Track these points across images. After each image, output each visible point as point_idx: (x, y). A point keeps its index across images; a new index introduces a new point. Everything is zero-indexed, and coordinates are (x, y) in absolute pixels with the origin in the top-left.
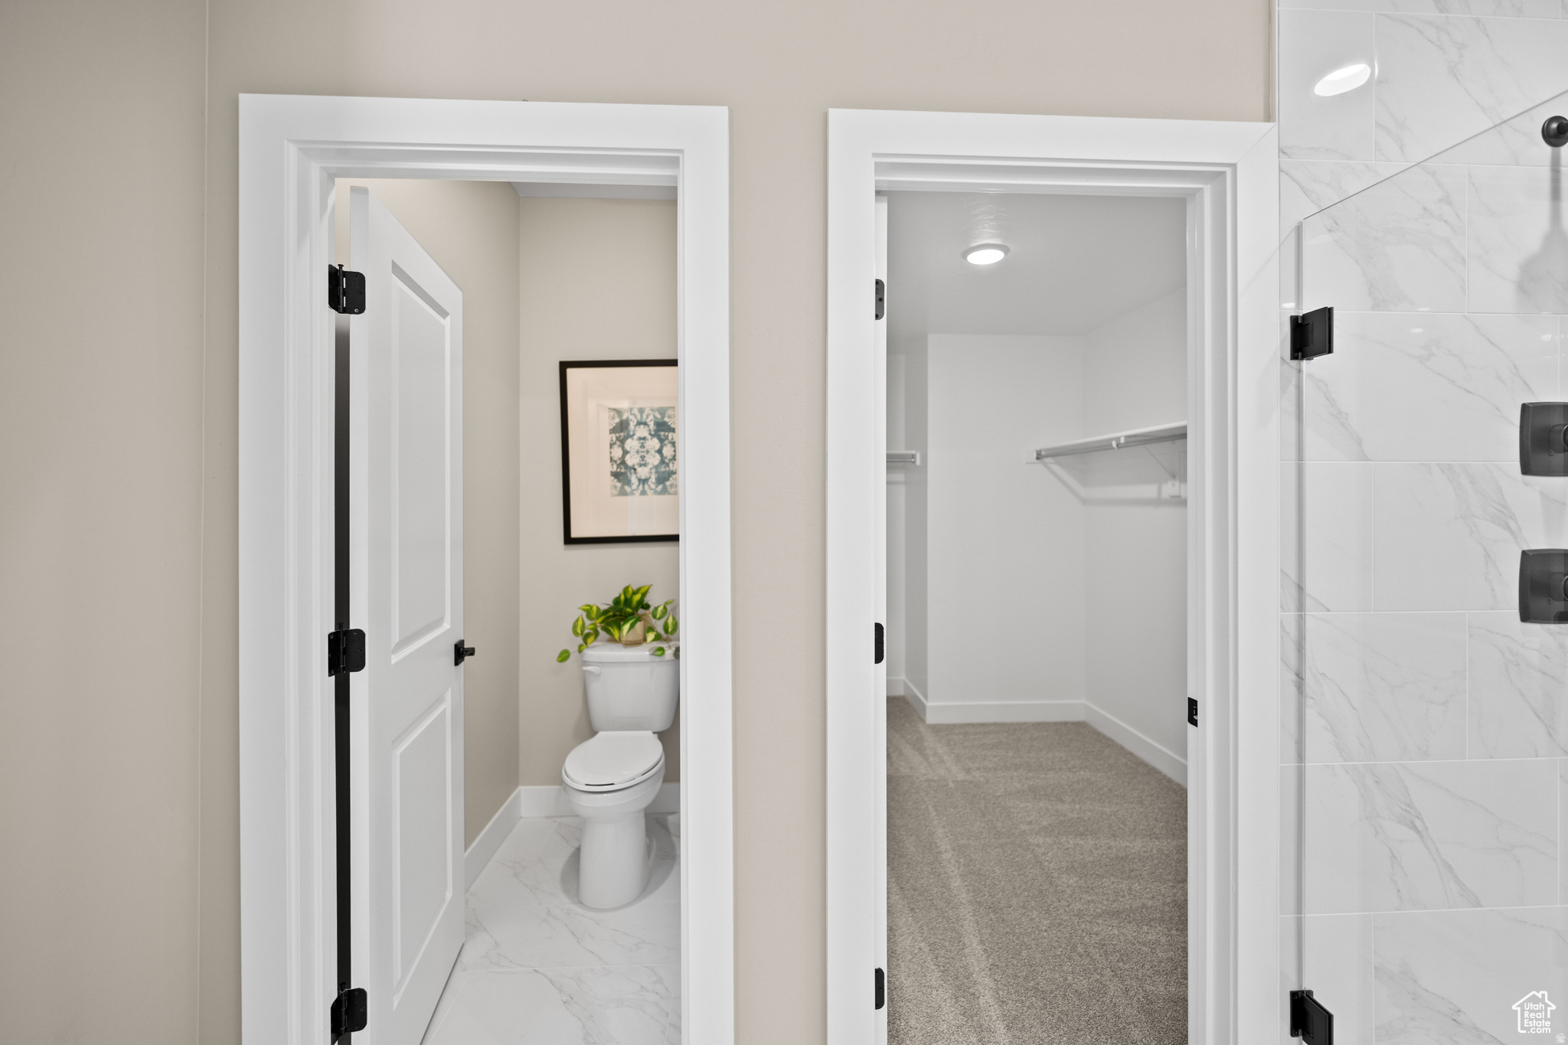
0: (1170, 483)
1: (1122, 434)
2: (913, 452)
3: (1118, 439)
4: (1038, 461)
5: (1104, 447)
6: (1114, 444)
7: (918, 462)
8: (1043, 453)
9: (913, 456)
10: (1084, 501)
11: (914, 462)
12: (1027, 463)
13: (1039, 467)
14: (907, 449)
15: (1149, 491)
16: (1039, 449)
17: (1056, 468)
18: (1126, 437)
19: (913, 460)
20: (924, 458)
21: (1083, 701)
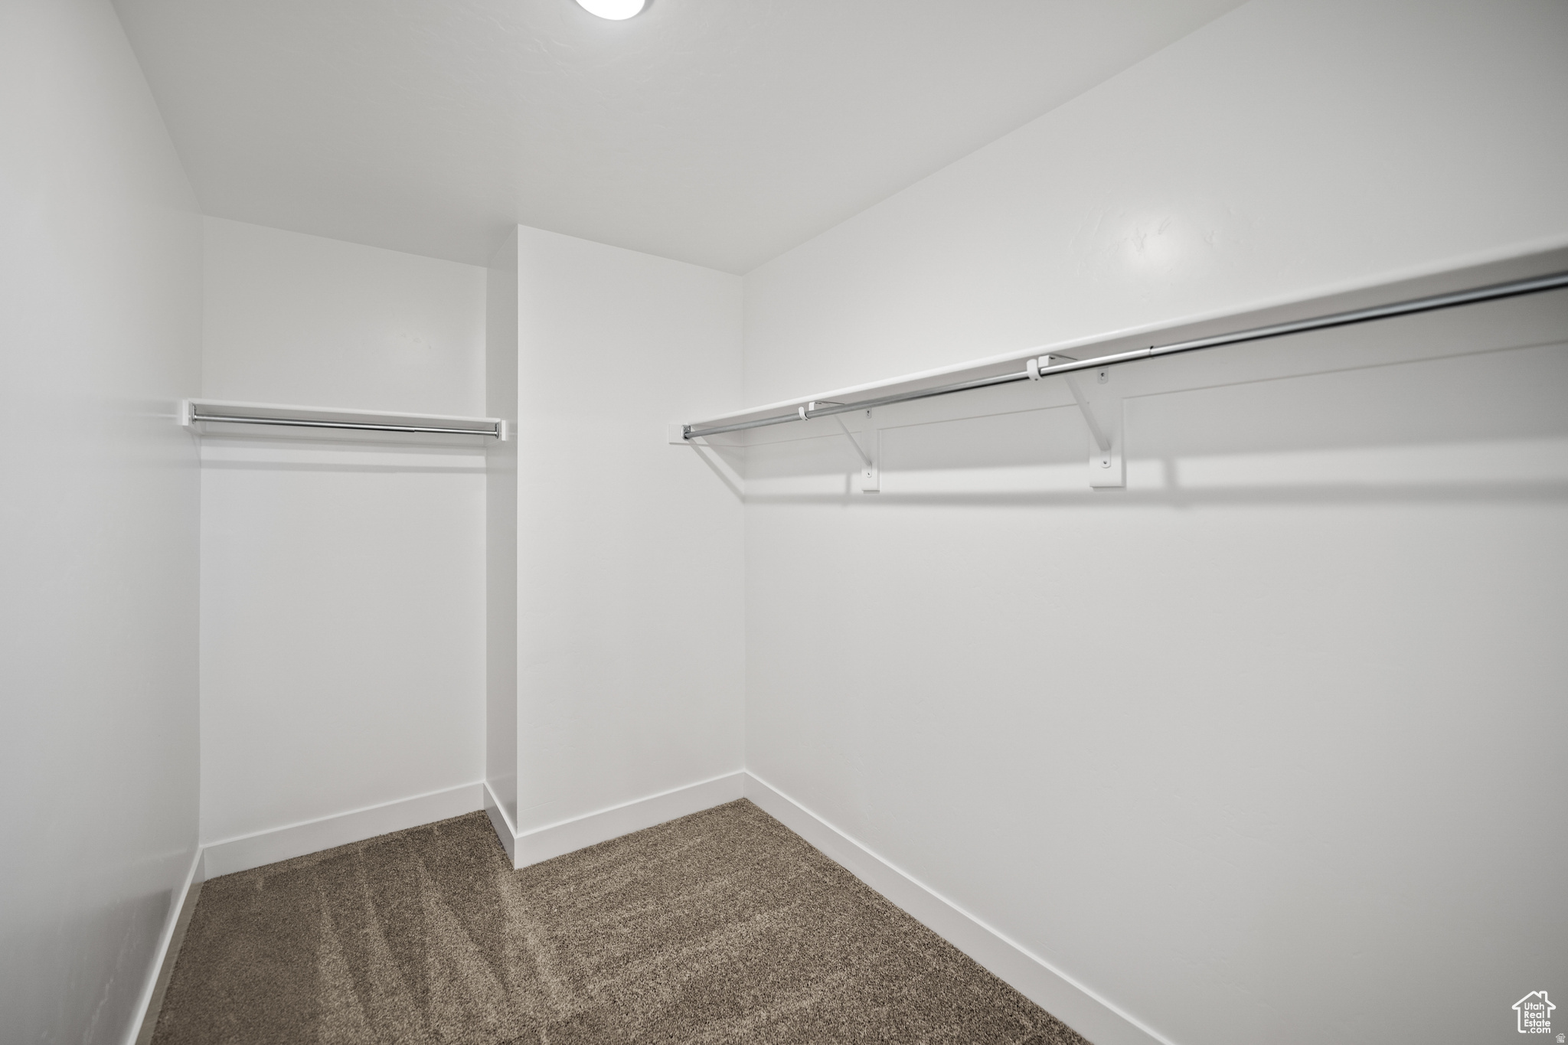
0: (864, 473)
1: (811, 397)
2: (497, 420)
3: (806, 405)
4: (686, 442)
5: (786, 417)
6: (801, 412)
7: (504, 437)
8: (692, 430)
9: (496, 427)
10: (744, 499)
11: (497, 436)
12: (671, 443)
13: (687, 449)
14: (489, 415)
15: (835, 484)
16: (687, 424)
17: (708, 451)
18: (817, 402)
19: (496, 433)
20: (513, 428)
21: (744, 770)
